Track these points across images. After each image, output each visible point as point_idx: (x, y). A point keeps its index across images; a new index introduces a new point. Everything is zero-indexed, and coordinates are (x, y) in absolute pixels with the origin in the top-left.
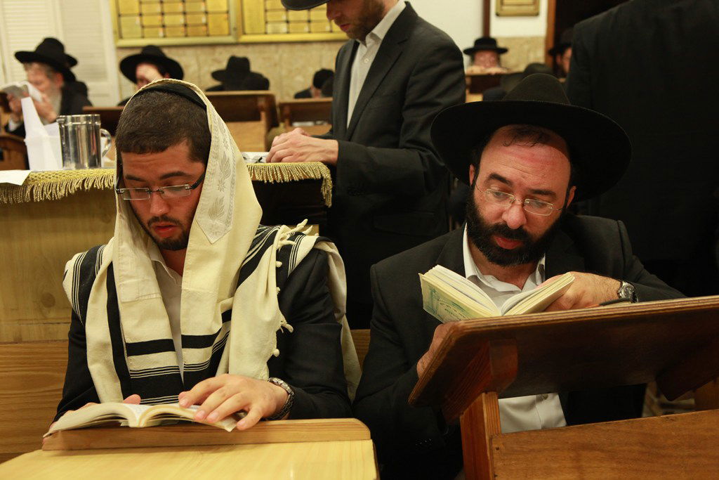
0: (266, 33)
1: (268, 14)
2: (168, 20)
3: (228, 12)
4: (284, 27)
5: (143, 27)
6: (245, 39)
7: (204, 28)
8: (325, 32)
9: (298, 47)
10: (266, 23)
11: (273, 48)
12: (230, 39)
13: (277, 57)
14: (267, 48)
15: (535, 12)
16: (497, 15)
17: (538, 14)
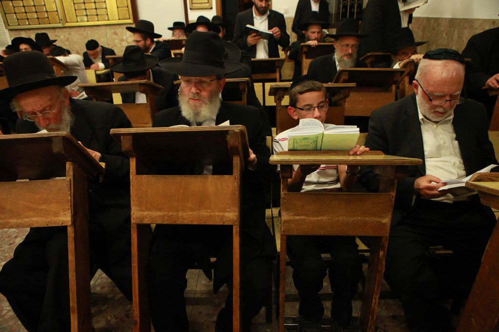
0: (77, 22)
1: (77, 11)
2: (29, 15)
3: (57, 11)
4: (85, 18)
5: (18, 19)
6: (68, 25)
7: (47, 19)
8: (106, 20)
9: (95, 28)
10: (77, 16)
11: (83, 29)
12: (60, 25)
13: (85, 33)
14: (80, 29)
15: (210, 7)
16: (191, 9)
17: (211, 8)
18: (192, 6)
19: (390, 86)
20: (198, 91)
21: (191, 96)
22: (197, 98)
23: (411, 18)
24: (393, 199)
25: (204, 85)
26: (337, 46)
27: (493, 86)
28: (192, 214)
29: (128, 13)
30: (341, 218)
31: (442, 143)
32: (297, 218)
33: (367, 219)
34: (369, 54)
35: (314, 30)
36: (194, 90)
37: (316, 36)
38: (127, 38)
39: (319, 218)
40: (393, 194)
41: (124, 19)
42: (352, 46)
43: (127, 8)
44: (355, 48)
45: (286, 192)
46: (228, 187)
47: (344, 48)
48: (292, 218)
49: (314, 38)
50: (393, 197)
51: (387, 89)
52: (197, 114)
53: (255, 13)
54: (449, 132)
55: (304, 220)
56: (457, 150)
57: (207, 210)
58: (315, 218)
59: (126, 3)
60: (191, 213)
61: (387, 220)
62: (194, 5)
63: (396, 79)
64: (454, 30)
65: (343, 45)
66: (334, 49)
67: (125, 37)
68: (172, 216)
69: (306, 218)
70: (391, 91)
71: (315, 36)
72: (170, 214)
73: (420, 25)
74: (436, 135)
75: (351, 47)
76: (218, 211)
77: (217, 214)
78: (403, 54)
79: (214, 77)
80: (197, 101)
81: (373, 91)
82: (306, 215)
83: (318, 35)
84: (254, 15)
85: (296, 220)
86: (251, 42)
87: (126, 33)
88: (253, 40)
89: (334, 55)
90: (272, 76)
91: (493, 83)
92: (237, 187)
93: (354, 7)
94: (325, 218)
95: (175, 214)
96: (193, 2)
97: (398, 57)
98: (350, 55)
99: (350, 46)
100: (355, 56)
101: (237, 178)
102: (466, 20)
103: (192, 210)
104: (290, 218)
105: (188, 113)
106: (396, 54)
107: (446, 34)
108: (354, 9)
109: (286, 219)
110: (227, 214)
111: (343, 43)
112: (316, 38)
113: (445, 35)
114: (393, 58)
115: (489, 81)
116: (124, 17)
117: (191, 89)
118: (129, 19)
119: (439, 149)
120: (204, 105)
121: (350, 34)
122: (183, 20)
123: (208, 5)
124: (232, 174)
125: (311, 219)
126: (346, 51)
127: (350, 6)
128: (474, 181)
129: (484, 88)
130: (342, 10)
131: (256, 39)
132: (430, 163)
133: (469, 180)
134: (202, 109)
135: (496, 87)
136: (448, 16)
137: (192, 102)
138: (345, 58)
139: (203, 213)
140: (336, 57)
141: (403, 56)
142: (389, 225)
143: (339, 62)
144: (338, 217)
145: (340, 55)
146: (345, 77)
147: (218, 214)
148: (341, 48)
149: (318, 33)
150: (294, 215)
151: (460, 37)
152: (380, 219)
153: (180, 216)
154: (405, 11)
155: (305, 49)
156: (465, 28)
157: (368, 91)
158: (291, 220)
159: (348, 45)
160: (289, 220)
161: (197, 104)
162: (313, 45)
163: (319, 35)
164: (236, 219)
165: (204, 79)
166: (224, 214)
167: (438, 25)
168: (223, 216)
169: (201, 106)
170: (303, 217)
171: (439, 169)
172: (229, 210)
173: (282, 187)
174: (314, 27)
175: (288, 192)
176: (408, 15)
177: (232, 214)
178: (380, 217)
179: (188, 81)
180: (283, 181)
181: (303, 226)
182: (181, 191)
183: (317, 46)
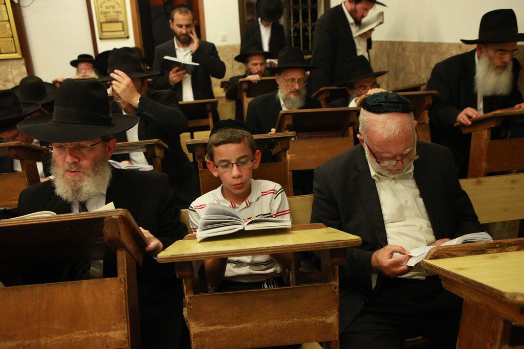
15: (126, 36)
16: (101, 39)
17: (128, 37)
18: (102, 35)
19: (347, 129)
20: (76, 160)
21: (67, 166)
22: (74, 170)
23: (369, 43)
24: (337, 290)
25: (84, 151)
26: (281, 81)
27: (464, 122)
28: (60, 340)
29: (13, 46)
30: (271, 323)
31: (403, 202)
32: (212, 328)
33: (306, 320)
34: (322, 89)
35: (256, 62)
36: (69, 159)
37: (259, 69)
38: (13, 78)
39: (242, 326)
40: (336, 283)
41: (7, 53)
42: (299, 80)
43: (11, 39)
44: (302, 83)
45: (192, 295)
46: (112, 294)
47: (289, 83)
48: (204, 329)
49: (257, 71)
50: (335, 288)
51: (344, 134)
52: (77, 191)
53: (178, 44)
54: (410, 187)
55: (221, 330)
56: (423, 210)
57: (81, 331)
58: (236, 327)
59: (10, 32)
60: (59, 338)
61: (332, 319)
62: (104, 34)
63: (352, 120)
64: (420, 56)
65: (288, 80)
66: (277, 85)
67: (10, 77)
68: (29, 345)
69: (223, 327)
70: (348, 135)
71: (257, 68)
72: (27, 342)
73: (384, 50)
74: (395, 194)
75: (298, 82)
76: (99, 331)
77: (97, 334)
78: (361, 87)
79: (99, 140)
80: (75, 173)
81: (326, 136)
82: (223, 324)
83: (261, 67)
84: (176, 47)
85: (210, 331)
86: (174, 79)
87: (11, 71)
88: (176, 76)
89: (277, 92)
90: (203, 122)
91: (463, 119)
92: (123, 293)
93: (308, 31)
94: (249, 325)
95: (34, 341)
96: (104, 30)
97: (355, 91)
98: (297, 92)
99: (296, 80)
100: (304, 92)
101: (123, 280)
102: (432, 44)
103: (60, 333)
104: (202, 330)
105: (65, 191)
106: (352, 87)
107: (413, 60)
108: (308, 33)
109: (196, 332)
110: (111, 334)
111: (289, 78)
112: (259, 71)
113: (411, 61)
114: (350, 93)
115: (459, 116)
116: (8, 50)
117: (66, 158)
118: (16, 52)
119: (401, 209)
120: (86, 178)
121: (296, 65)
122: (91, 52)
123: (123, 33)
124: (117, 276)
125: (231, 327)
126: (293, 86)
127: (303, 29)
128: (430, 259)
129: (456, 125)
130: (294, 33)
131: (180, 75)
132: (391, 230)
133: (425, 258)
134: (84, 184)
135: (467, 123)
136: (414, 39)
137: (68, 176)
138: (292, 96)
139: (77, 336)
140: (281, 95)
141: (361, 90)
142: (336, 324)
143: (284, 101)
144: (266, 321)
145: (285, 92)
146: (288, 121)
147: (99, 335)
148: (286, 83)
149: (261, 64)
150: (206, 325)
151: (428, 64)
152: (323, 319)
153: (42, 344)
154: (361, 36)
155: (245, 86)
156: (432, 53)
157: (320, 137)
158: (203, 332)
159: (293, 80)
160: (201, 332)
161: (77, 178)
162: (255, 80)
163: (263, 67)
164: (125, 339)
165: (83, 143)
166: (108, 334)
167: (404, 50)
168: (106, 337)
169: (82, 180)
170: (219, 327)
171: (403, 236)
172: (114, 327)
173: (185, 288)
174: (255, 57)
175: (195, 293)
176: (366, 40)
177: (119, 332)
178: (322, 316)
179: (61, 147)
180: (185, 281)
181: (222, 339)
182: (44, 307)
183: (260, 82)
